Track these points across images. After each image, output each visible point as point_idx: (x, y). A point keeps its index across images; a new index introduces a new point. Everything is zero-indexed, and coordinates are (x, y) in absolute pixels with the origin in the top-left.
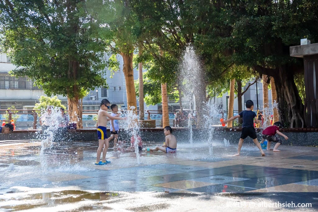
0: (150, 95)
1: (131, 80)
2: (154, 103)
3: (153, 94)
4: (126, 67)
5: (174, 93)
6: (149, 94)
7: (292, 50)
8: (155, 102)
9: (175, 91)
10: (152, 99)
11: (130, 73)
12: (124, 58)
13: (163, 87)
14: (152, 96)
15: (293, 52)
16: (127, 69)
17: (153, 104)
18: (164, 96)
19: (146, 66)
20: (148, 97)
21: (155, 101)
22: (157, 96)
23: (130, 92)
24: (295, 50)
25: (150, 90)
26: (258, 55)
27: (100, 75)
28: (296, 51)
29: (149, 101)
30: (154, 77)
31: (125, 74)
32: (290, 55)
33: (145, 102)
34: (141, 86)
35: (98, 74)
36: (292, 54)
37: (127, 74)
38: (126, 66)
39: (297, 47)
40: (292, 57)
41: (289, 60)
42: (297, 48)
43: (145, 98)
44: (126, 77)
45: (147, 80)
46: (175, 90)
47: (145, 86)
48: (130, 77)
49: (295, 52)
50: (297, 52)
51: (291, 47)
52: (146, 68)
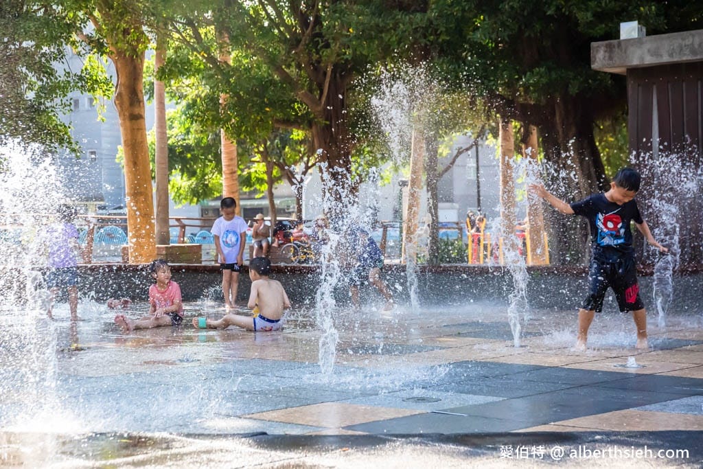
0: (185, 175)
1: (138, 129)
2: (195, 199)
3: (192, 174)
4: (124, 92)
5: (252, 170)
6: (182, 171)
7: (597, 51)
8: (198, 197)
9: (256, 165)
10: (189, 186)
11: (136, 111)
12: (119, 65)
13: (227, 153)
14: (189, 179)
15: (601, 59)
16: (126, 98)
17: (191, 201)
18: (228, 176)
19: (173, 95)
20: (179, 181)
21: (198, 192)
22: (205, 180)
23: (135, 164)
24: (605, 52)
25: (184, 162)
26: (501, 65)
27: (52, 111)
28: (607, 55)
29: (181, 191)
30: (209, 123)
31: (121, 113)
32: (592, 66)
33: (172, 195)
34: (161, 149)
35: (47, 108)
36: (596, 64)
37: (127, 114)
38: (123, 89)
39: (610, 44)
40: (597, 72)
41: (590, 81)
42: (610, 49)
43: (171, 183)
44: (124, 120)
45: (176, 134)
46: (254, 162)
47: (171, 149)
48: (133, 121)
49: (604, 59)
50: (611, 58)
51: (594, 44)
52: (174, 101)
